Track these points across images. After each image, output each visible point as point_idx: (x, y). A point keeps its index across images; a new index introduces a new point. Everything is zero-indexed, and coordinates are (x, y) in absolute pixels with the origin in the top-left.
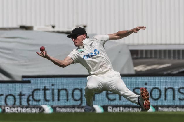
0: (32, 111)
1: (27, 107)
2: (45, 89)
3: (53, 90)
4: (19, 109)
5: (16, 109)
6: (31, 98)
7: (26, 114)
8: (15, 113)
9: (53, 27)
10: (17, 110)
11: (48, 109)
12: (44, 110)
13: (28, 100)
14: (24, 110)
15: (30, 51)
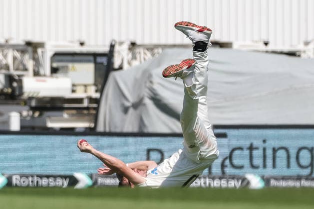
0: (229, 185)
1: (221, 178)
2: (251, 148)
3: (264, 150)
4: (208, 181)
5: (202, 180)
6: (227, 162)
7: (220, 190)
8: (200, 187)
9: (266, 44)
10: (205, 183)
11: (256, 182)
12: (248, 183)
13: (223, 166)
14: (216, 183)
15: (227, 83)
